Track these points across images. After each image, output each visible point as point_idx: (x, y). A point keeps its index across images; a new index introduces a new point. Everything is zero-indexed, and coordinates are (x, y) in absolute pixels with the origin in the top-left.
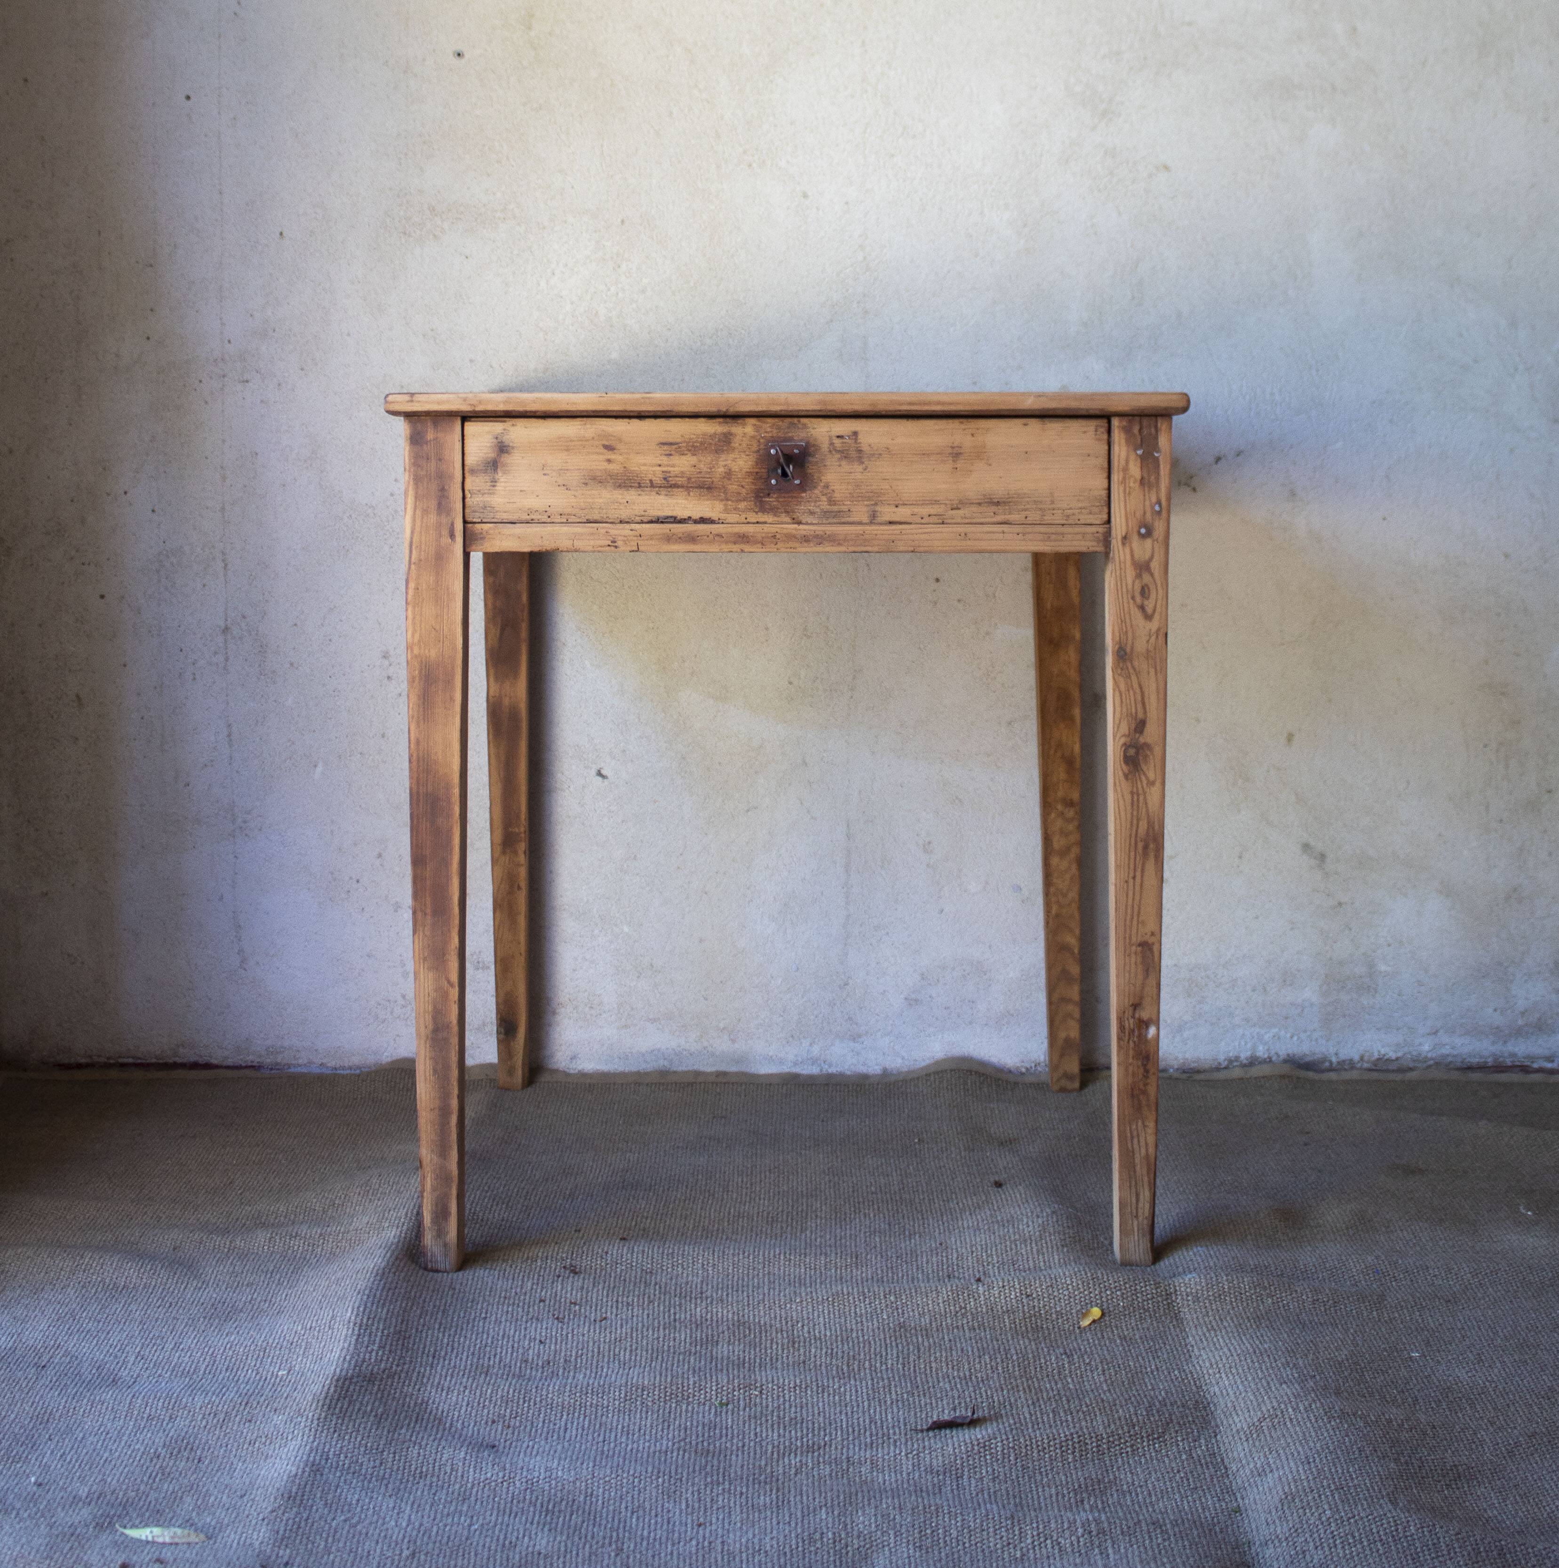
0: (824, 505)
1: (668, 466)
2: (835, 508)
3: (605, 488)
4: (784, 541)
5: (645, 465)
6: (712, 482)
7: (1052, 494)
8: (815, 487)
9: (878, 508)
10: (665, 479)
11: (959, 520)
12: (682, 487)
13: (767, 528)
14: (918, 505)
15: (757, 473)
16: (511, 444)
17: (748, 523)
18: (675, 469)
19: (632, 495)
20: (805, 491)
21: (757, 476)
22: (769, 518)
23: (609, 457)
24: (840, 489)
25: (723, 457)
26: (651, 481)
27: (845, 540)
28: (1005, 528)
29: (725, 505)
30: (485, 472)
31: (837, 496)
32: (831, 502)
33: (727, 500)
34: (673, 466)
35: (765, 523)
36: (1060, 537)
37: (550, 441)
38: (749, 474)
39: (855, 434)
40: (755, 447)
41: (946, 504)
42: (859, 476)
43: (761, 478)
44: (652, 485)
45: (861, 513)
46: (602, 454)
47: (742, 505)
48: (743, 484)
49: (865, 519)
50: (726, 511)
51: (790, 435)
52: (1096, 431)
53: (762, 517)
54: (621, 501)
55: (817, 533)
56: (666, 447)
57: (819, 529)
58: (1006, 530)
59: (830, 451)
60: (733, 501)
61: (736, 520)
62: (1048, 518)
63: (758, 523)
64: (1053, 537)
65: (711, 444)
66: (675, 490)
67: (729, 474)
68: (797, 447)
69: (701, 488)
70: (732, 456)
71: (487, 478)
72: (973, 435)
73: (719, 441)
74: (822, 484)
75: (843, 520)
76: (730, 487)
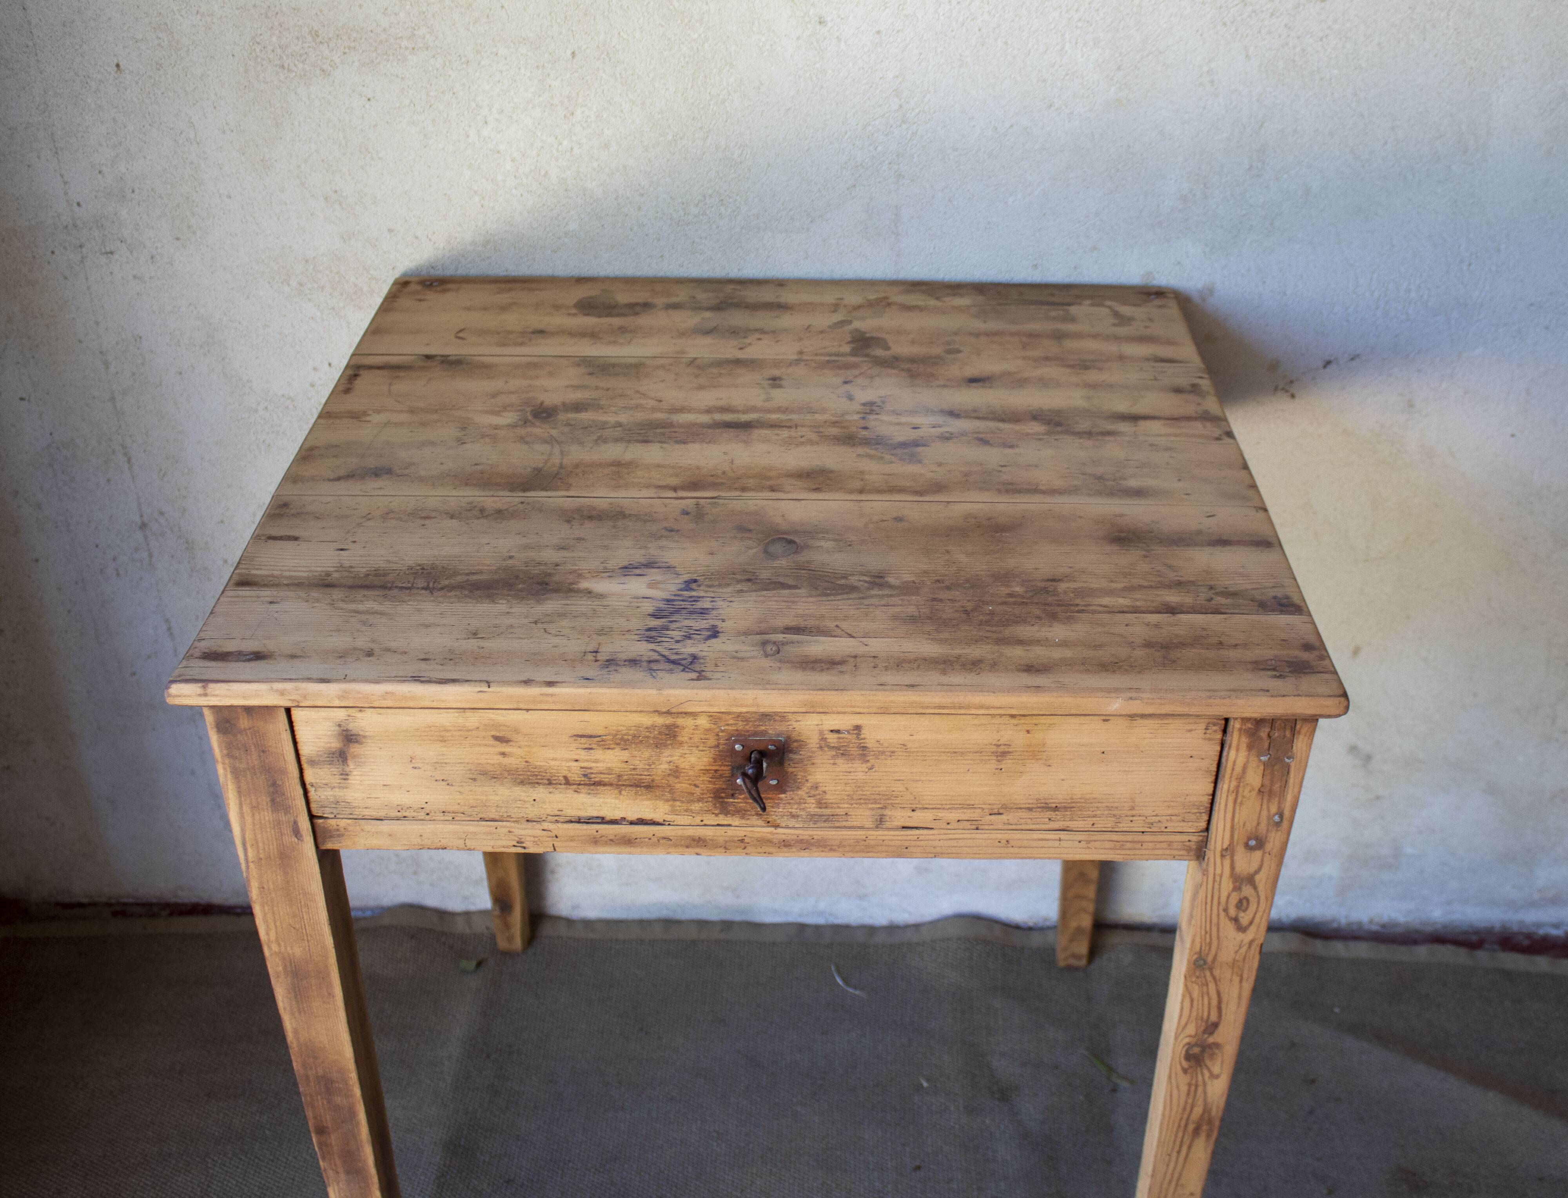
0: (811, 806)
1: (587, 761)
2: (827, 811)
3: (502, 784)
4: (754, 845)
5: (554, 759)
6: (653, 780)
7: (1133, 800)
8: (799, 788)
9: (887, 812)
10: (585, 775)
11: (1000, 827)
12: (611, 785)
13: (731, 832)
14: (944, 809)
15: (716, 771)
16: (361, 733)
17: (705, 825)
18: (598, 765)
19: (540, 793)
20: (784, 792)
21: (716, 775)
22: (736, 821)
23: (503, 750)
24: (833, 790)
25: (667, 752)
26: (565, 778)
27: (839, 847)
28: (1063, 835)
29: (673, 806)
30: (331, 763)
31: (830, 798)
32: (820, 804)
33: (675, 800)
34: (596, 761)
35: (730, 825)
36: (1138, 846)
37: (417, 730)
38: (706, 771)
39: (858, 728)
40: (712, 741)
41: (983, 809)
42: (861, 776)
43: (721, 776)
44: (567, 782)
45: (863, 816)
46: (493, 746)
47: (696, 806)
48: (697, 782)
49: (869, 823)
50: (673, 812)
51: (763, 728)
52: (1206, 729)
53: (722, 819)
54: (526, 799)
55: (801, 837)
56: (583, 740)
57: (805, 834)
58: (1063, 837)
59: (821, 747)
60: (683, 802)
61: (687, 823)
62: (1124, 826)
63: (718, 825)
64: (1128, 845)
65: (648, 737)
66: (601, 788)
67: (676, 772)
68: (774, 742)
69: (637, 786)
70: (679, 752)
71: (334, 770)
72: (1028, 732)
73: (660, 733)
74: (809, 785)
75: (838, 824)
76: (678, 786)
